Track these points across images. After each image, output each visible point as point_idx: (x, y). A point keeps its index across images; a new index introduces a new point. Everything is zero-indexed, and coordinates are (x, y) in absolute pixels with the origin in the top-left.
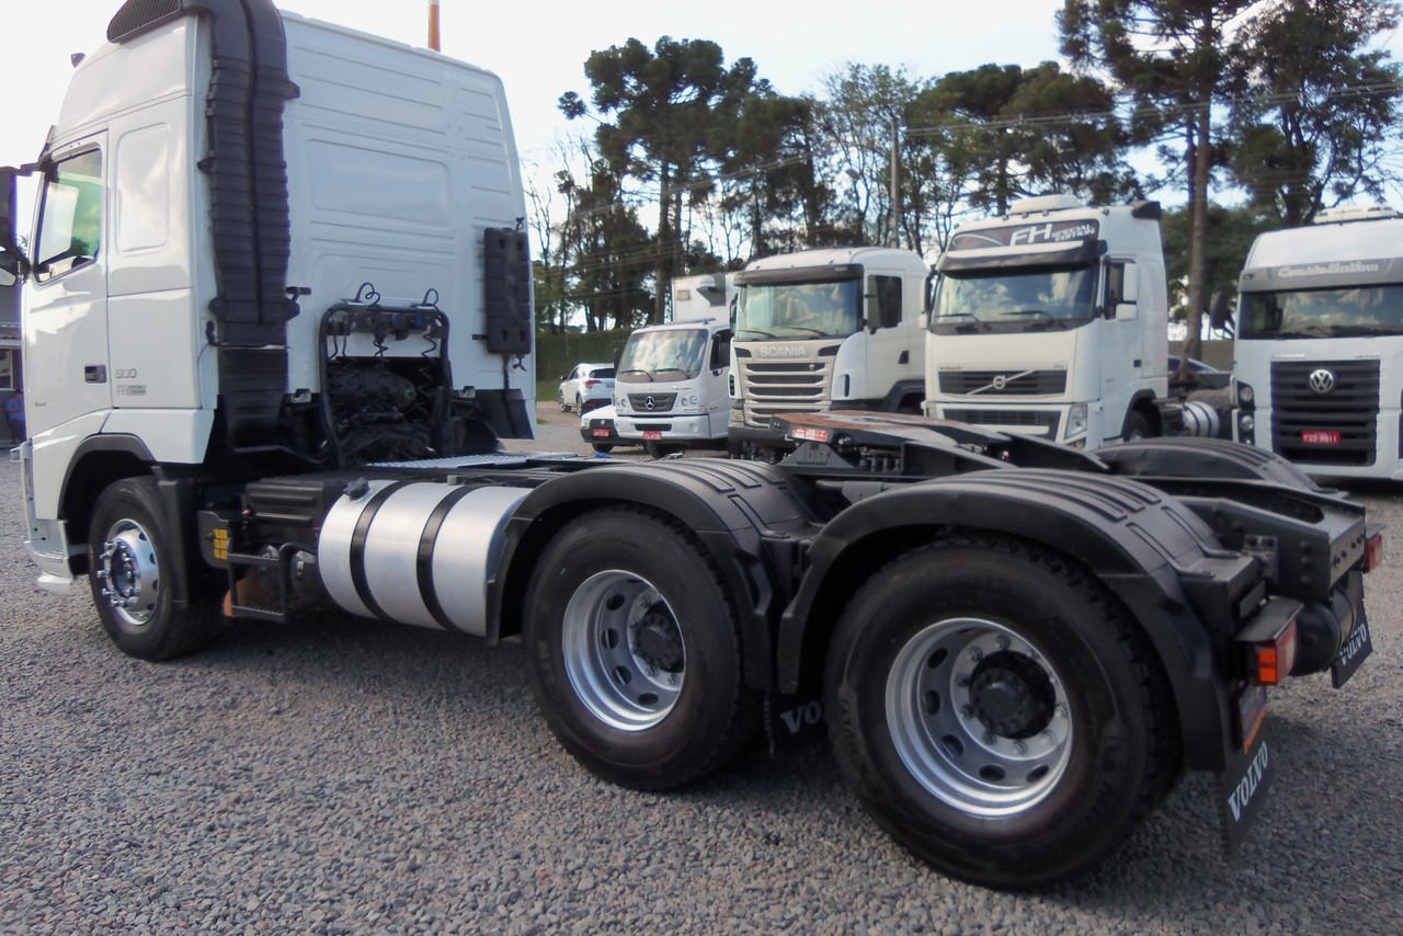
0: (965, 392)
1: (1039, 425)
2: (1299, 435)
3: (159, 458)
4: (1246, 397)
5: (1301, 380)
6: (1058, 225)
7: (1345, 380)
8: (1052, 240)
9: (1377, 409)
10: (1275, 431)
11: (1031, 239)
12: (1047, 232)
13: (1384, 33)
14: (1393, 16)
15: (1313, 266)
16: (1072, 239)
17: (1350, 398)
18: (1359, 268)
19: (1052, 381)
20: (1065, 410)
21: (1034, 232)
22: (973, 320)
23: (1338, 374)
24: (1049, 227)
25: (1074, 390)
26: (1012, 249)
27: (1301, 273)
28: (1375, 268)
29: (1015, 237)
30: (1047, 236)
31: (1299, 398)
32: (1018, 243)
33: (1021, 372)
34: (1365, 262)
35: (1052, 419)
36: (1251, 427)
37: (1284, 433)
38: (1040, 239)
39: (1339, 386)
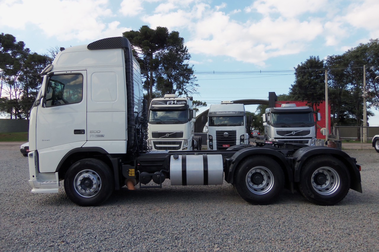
0: (159, 138)
1: (177, 144)
2: (222, 145)
3: (109, 153)
4: (211, 138)
5: (222, 134)
6: (178, 101)
7: (230, 134)
8: (177, 104)
9: (236, 140)
10: (217, 145)
11: (172, 104)
12: (176, 102)
13: (187, 60)
14: (189, 57)
15: (223, 112)
16: (182, 104)
17: (231, 138)
18: (232, 113)
19: (180, 135)
20: (183, 141)
21: (172, 102)
22: (160, 121)
23: (229, 133)
24: (176, 101)
25: (185, 137)
26: (168, 105)
27: (221, 113)
28: (234, 113)
29: (168, 103)
30: (176, 103)
31: (221, 138)
32: (169, 104)
33: (173, 133)
34: (233, 112)
35: (180, 143)
36: (212, 144)
37: (219, 145)
38: (174, 104)
39: (229, 136)
